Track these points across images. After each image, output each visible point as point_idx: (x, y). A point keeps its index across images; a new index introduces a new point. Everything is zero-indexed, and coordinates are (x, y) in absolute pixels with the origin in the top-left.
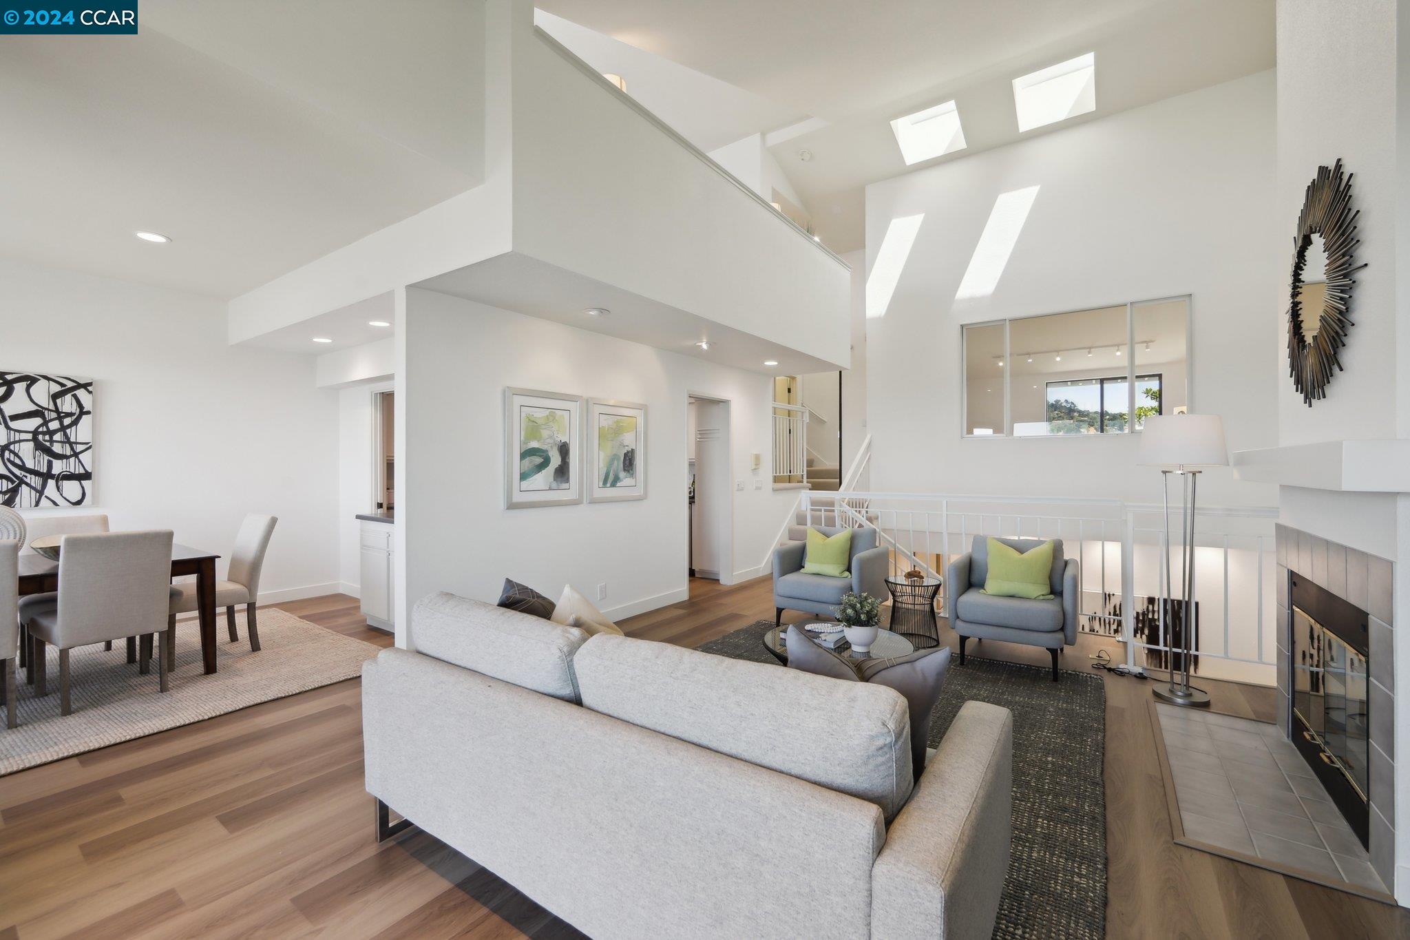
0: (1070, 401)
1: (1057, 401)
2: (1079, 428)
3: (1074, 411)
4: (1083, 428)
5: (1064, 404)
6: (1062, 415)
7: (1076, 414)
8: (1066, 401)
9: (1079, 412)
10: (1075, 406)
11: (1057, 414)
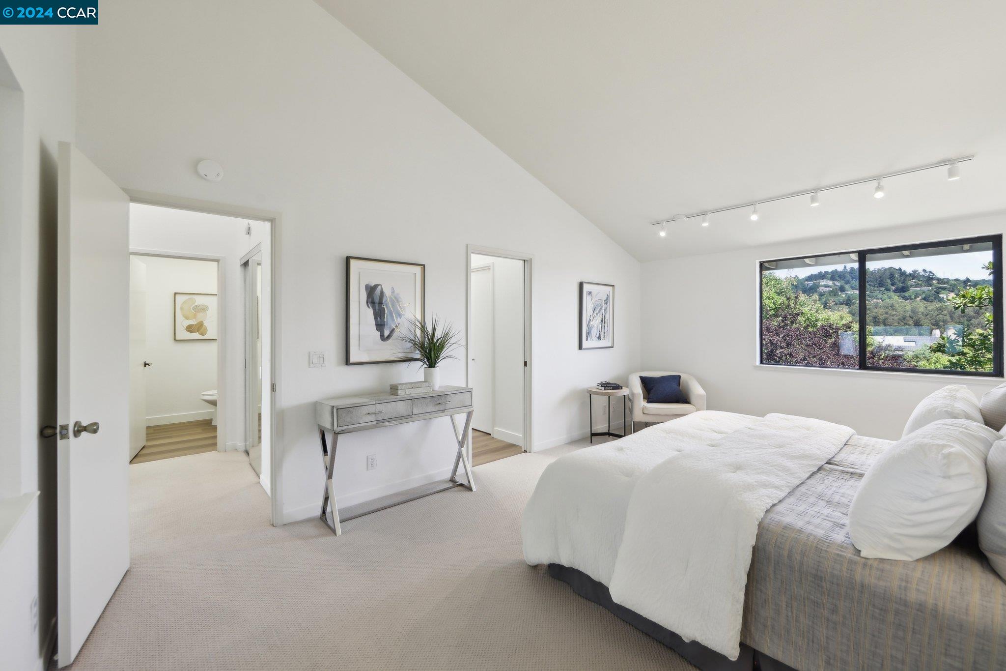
0: (928, 270)
1: (915, 271)
2: (938, 293)
3: (932, 279)
4: (943, 294)
5: (923, 273)
6: (920, 282)
7: (935, 282)
8: (924, 271)
9: (939, 280)
10: (934, 275)
11: (915, 282)
